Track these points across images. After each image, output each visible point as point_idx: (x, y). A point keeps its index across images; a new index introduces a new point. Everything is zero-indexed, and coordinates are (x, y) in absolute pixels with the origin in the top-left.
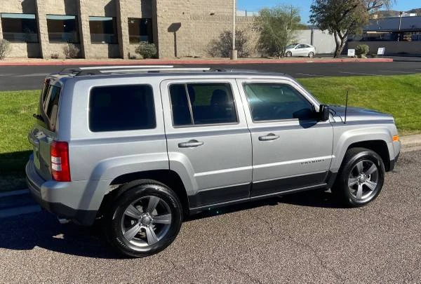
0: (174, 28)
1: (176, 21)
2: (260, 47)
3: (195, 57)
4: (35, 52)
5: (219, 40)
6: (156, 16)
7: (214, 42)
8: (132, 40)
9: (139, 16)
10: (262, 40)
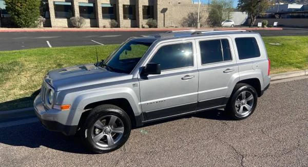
0: (164, 11)
1: (165, 7)
2: (208, 22)
3: (176, 27)
4: (95, 24)
5: (187, 17)
6: (157, 4)
7: (184, 18)
8: (144, 18)
9: (147, 4)
10: (210, 17)
